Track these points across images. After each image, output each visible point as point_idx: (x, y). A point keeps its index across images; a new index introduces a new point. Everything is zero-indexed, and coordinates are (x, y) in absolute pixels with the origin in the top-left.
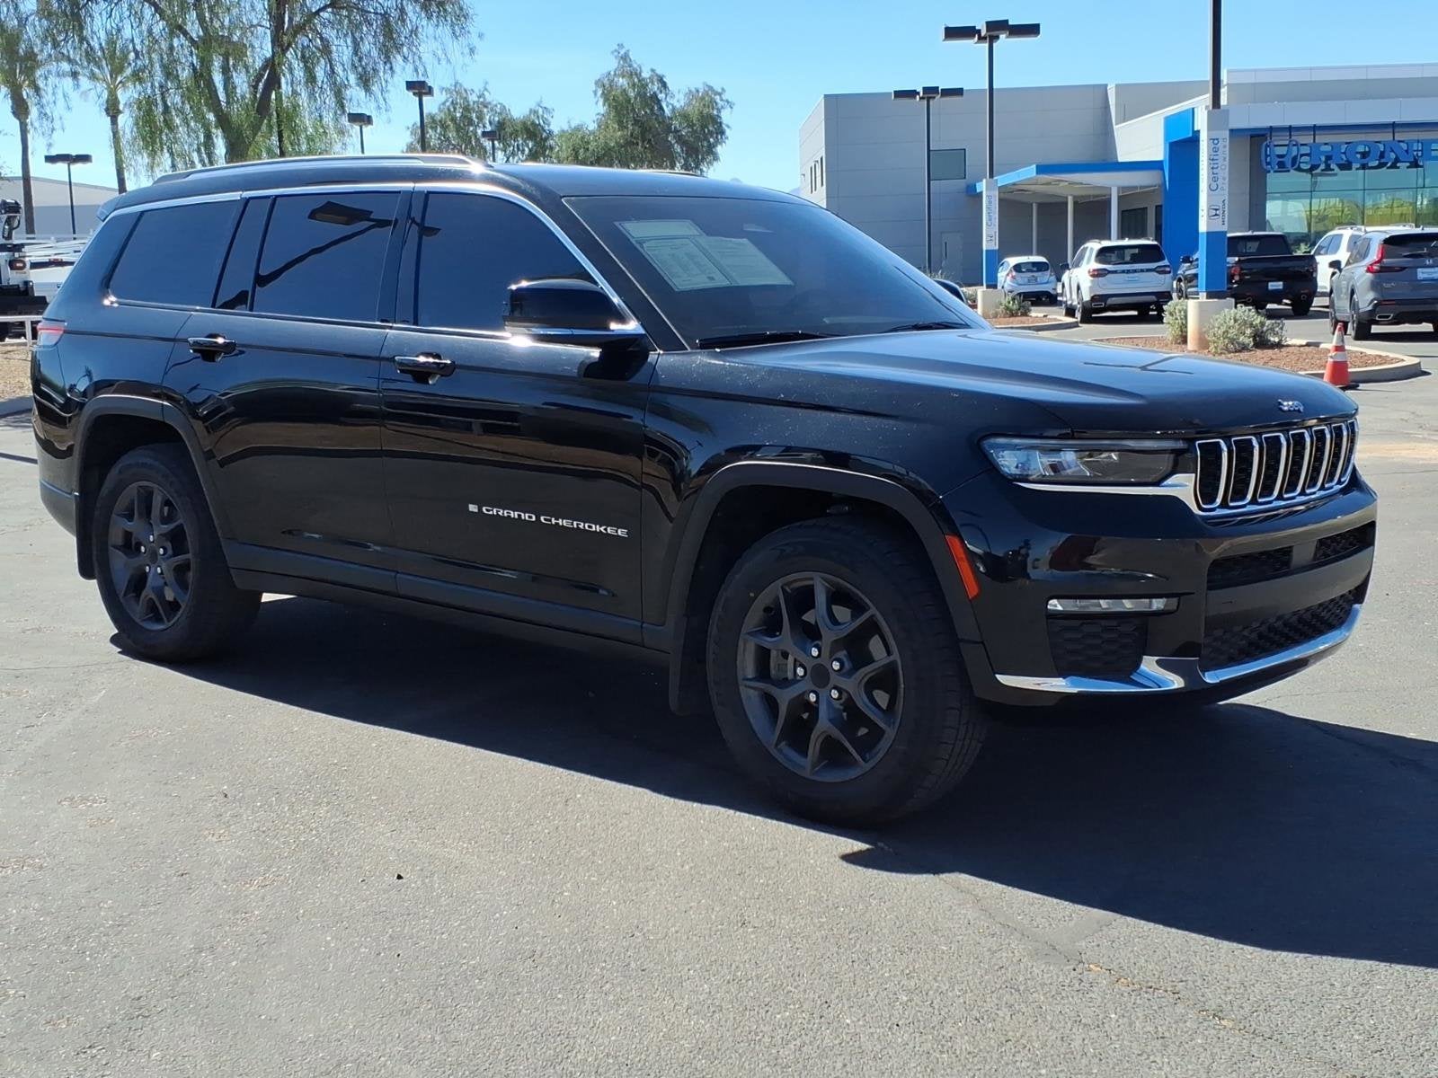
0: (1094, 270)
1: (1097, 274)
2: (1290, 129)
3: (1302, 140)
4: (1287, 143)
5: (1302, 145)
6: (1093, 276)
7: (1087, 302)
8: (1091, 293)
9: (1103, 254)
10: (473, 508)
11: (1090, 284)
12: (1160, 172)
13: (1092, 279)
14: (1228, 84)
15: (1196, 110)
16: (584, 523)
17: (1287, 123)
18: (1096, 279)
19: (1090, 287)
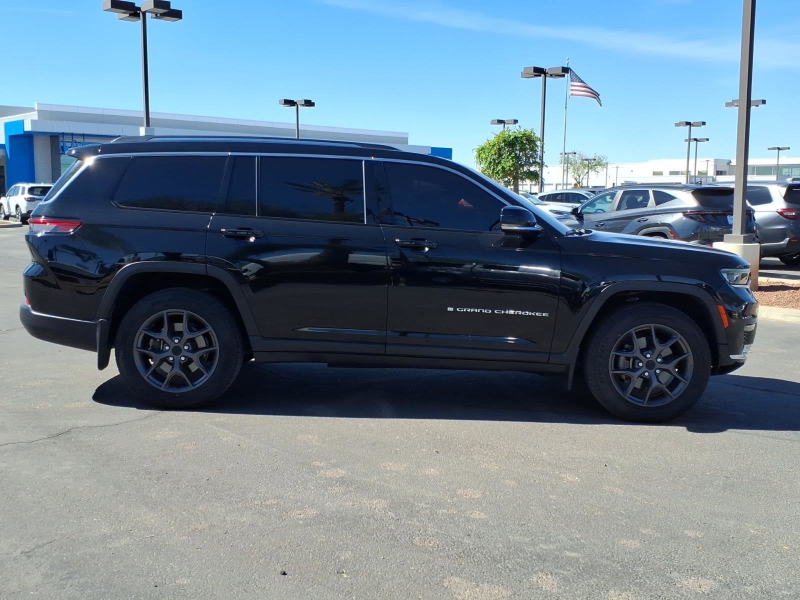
0: (28, 198)
1: (30, 200)
2: (72, 134)
3: (78, 140)
4: (71, 141)
5: (78, 142)
6: (28, 201)
7: (24, 214)
8: (27, 209)
9: (31, 190)
10: (450, 309)
11: (26, 205)
12: (4, 150)
13: (27, 202)
14: (38, 110)
15: (25, 121)
16: (522, 312)
17: (71, 132)
18: (30, 202)
19: (27, 207)
